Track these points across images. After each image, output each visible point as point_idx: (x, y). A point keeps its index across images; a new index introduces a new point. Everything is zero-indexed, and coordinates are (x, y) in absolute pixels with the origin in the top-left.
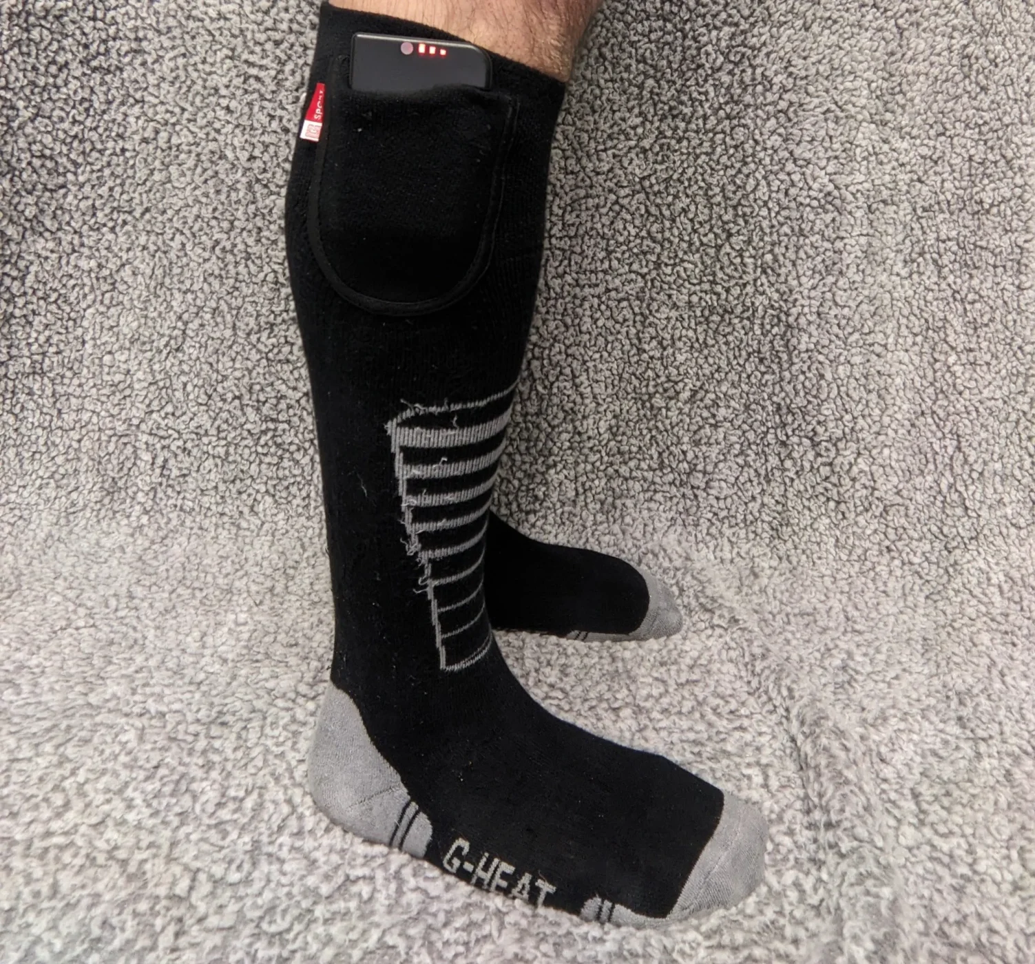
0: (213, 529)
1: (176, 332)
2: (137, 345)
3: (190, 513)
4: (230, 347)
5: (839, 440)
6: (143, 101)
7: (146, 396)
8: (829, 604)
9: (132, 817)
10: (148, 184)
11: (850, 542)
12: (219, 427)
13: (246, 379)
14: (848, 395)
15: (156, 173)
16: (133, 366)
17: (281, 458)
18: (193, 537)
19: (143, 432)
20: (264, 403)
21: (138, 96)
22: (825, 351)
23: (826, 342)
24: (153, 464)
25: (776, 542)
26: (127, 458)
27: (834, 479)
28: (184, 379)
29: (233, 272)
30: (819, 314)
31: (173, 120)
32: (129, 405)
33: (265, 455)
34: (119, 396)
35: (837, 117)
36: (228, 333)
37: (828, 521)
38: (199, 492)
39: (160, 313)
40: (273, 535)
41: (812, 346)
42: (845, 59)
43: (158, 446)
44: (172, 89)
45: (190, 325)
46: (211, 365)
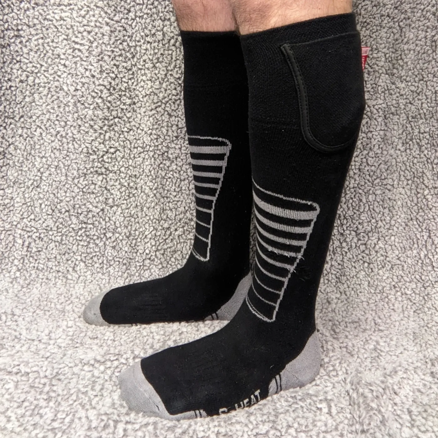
0: (53, 279)
1: (37, 178)
2: (17, 185)
3: (41, 271)
4: (64, 185)
5: (369, 232)
6: (20, 62)
7: (21, 210)
8: (366, 317)
9: (9, 426)
10: (23, 103)
11: (376, 283)
12: (58, 226)
13: (72, 202)
14: (374, 210)
15: (27, 97)
16: (15, 195)
17: (89, 243)
18: (44, 284)
19: (19, 229)
20: (81, 214)
21: (18, 59)
22: (363, 188)
23: (363, 184)
24: (23, 245)
25: (339, 284)
26: (10, 242)
27: (367, 252)
28: (40, 201)
29: (66, 147)
30: (359, 169)
31: (36, 71)
32: (12, 215)
33: (81, 241)
34: (7, 210)
35: (369, 71)
36: (63, 178)
37: (364, 273)
38: (47, 259)
39: (29, 168)
40: (85, 283)
41: (356, 185)
42: (373, 43)
43: (26, 236)
44: (36, 55)
45: (44, 174)
46: (54, 194)
